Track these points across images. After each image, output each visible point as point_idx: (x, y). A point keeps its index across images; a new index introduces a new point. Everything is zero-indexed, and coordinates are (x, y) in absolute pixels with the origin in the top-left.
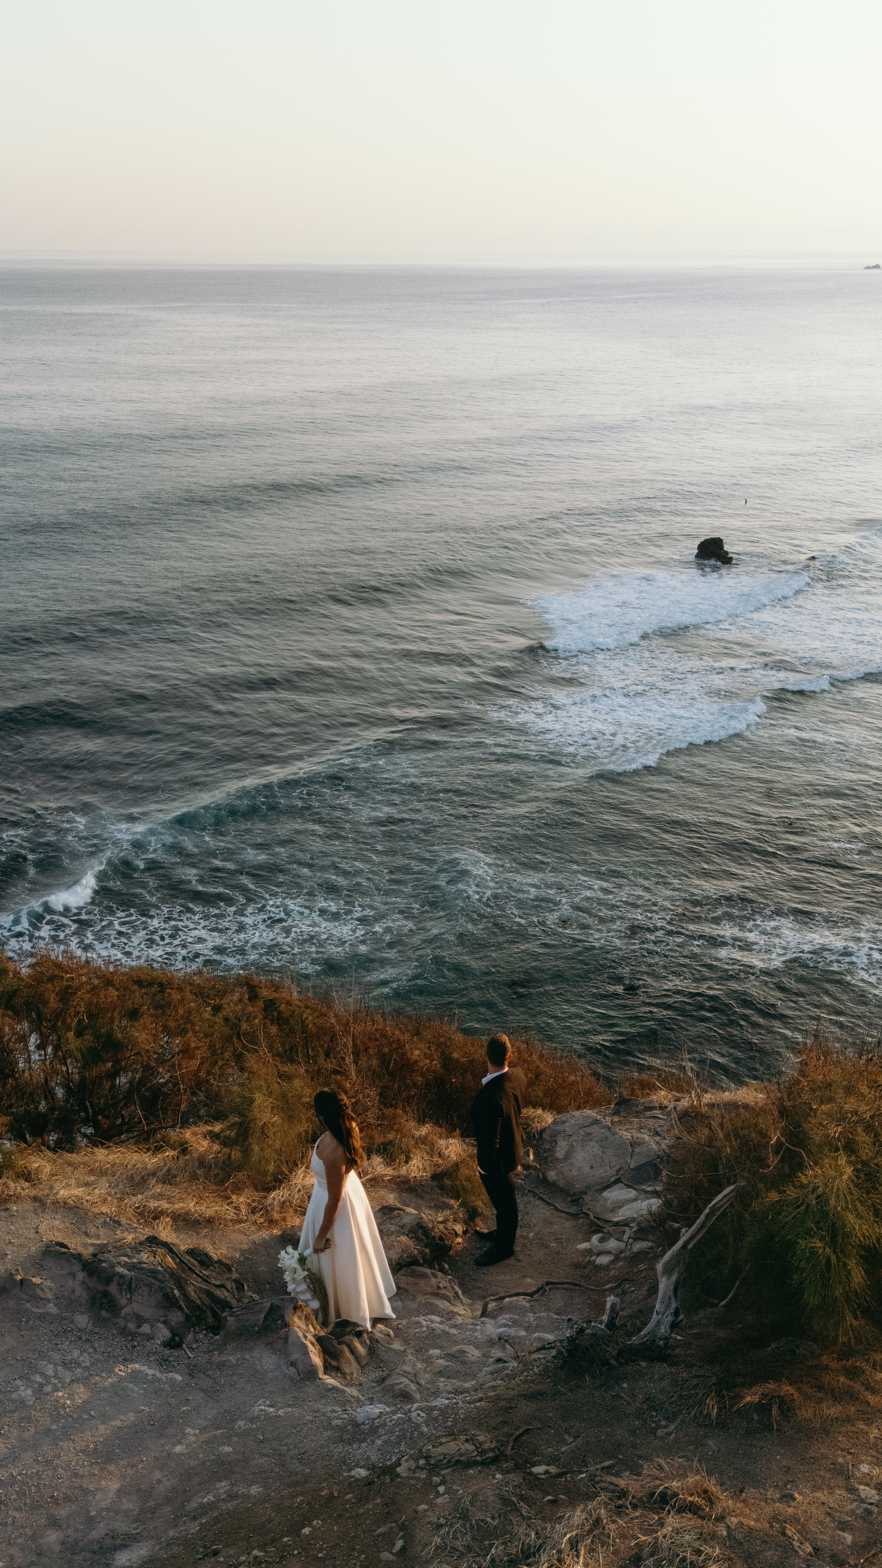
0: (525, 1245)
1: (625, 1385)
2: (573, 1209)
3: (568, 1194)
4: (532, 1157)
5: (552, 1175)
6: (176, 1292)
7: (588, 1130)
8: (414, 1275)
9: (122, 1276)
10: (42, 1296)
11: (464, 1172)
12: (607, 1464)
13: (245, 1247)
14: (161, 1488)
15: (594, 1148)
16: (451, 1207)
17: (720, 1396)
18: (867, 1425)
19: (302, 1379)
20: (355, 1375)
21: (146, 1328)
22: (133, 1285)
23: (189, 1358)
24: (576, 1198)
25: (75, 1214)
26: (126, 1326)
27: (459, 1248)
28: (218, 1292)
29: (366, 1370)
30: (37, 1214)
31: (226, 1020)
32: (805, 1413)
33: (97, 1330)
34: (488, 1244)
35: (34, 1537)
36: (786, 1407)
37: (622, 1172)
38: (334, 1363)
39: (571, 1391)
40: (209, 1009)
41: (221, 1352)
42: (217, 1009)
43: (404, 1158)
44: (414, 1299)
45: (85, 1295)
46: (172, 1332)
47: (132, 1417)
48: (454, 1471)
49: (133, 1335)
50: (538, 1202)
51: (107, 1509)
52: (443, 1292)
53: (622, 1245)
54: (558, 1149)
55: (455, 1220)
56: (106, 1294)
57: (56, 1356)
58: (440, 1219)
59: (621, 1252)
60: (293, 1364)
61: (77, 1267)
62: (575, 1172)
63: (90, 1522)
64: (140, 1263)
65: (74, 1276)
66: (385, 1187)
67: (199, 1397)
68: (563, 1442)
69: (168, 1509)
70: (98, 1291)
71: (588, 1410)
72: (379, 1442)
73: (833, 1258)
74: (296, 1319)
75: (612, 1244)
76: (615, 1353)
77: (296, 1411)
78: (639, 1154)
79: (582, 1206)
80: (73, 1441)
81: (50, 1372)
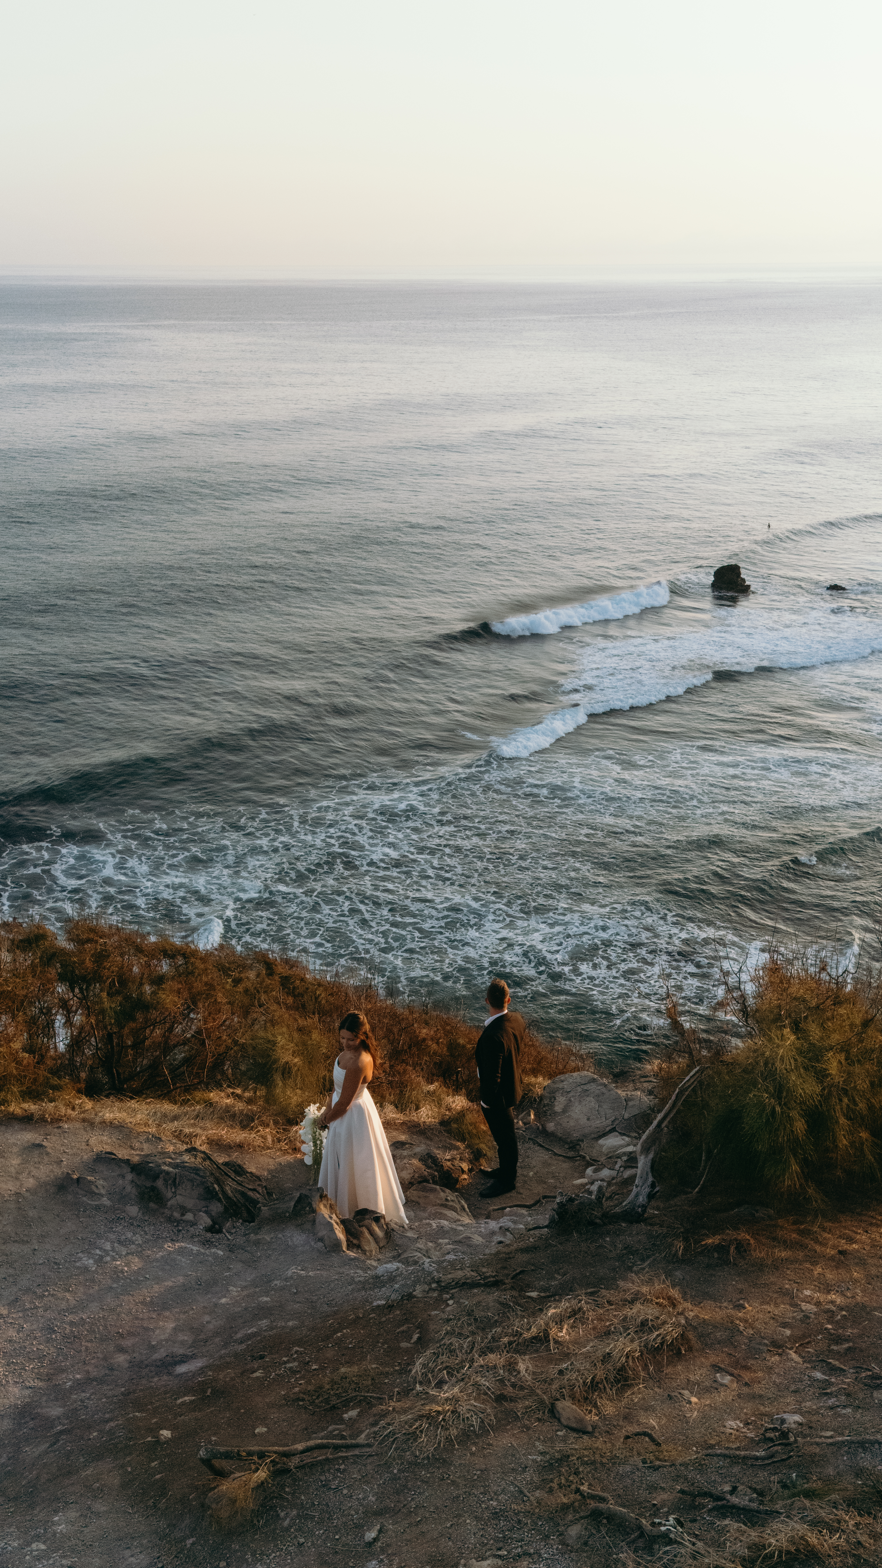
0: (525, 1182)
1: (608, 1239)
2: (571, 1154)
3: (567, 1143)
4: (532, 1117)
5: (551, 1126)
6: (216, 1186)
7: (585, 1087)
8: (424, 1190)
9: (168, 1173)
10: (97, 1191)
11: (469, 1117)
12: (589, 1291)
13: (272, 1167)
14: (211, 1326)
15: (591, 1102)
16: (457, 1148)
17: (686, 1240)
18: (812, 1265)
19: (329, 1251)
20: (374, 1253)
21: (189, 1216)
22: (177, 1180)
23: (229, 1239)
24: (574, 1145)
25: (120, 1131)
26: (172, 1215)
27: (465, 1183)
28: (250, 1193)
29: (383, 1251)
30: (86, 1131)
31: (246, 991)
32: (759, 1254)
33: (146, 1218)
34: (492, 1181)
35: (105, 1359)
36: (742, 1249)
37: (617, 1122)
38: (355, 1241)
39: (561, 1244)
40: (230, 980)
41: (257, 1234)
42: (237, 981)
43: (413, 1106)
44: (424, 1210)
45: (134, 1191)
46: (212, 1220)
47: (181, 1279)
48: (461, 1290)
49: (179, 1222)
50: (537, 1148)
51: (167, 1340)
52: (451, 1203)
53: (614, 1173)
54: (556, 1104)
55: (461, 1159)
56: (153, 1189)
57: (112, 1236)
58: (448, 1158)
59: (613, 1179)
60: (321, 1240)
61: (126, 1170)
62: (572, 1123)
63: (153, 1348)
64: (183, 1162)
65: (123, 1177)
66: (397, 1129)
67: (239, 1266)
68: (554, 1279)
69: (217, 1340)
70: (146, 1188)
71: (575, 1257)
72: (397, 1286)
73: (778, 1109)
74: (322, 1207)
75: (606, 1173)
76: (599, 1214)
77: (324, 1273)
78: (633, 1106)
79: (578, 1151)
80: (133, 1295)
81: (108, 1246)
